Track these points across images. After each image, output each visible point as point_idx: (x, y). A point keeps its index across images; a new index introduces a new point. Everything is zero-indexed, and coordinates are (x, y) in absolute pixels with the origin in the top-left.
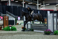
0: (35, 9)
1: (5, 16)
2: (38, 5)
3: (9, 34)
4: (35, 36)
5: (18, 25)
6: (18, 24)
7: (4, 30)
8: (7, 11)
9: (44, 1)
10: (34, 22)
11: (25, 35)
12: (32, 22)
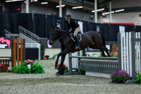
0: (89, 21)
1: (16, 37)
2: (96, 11)
3: (25, 81)
4: (89, 85)
5: (48, 59)
6: (47, 57)
7: (14, 72)
8: (20, 27)
9: (110, 3)
10: (87, 53)
11: (64, 84)
12: (81, 52)
